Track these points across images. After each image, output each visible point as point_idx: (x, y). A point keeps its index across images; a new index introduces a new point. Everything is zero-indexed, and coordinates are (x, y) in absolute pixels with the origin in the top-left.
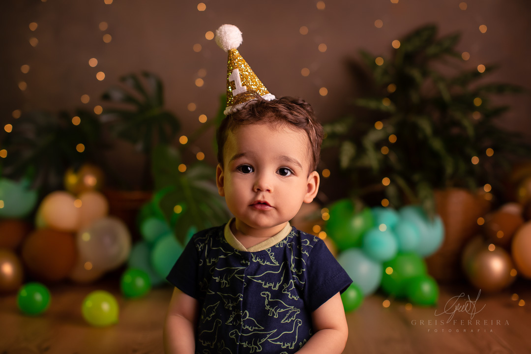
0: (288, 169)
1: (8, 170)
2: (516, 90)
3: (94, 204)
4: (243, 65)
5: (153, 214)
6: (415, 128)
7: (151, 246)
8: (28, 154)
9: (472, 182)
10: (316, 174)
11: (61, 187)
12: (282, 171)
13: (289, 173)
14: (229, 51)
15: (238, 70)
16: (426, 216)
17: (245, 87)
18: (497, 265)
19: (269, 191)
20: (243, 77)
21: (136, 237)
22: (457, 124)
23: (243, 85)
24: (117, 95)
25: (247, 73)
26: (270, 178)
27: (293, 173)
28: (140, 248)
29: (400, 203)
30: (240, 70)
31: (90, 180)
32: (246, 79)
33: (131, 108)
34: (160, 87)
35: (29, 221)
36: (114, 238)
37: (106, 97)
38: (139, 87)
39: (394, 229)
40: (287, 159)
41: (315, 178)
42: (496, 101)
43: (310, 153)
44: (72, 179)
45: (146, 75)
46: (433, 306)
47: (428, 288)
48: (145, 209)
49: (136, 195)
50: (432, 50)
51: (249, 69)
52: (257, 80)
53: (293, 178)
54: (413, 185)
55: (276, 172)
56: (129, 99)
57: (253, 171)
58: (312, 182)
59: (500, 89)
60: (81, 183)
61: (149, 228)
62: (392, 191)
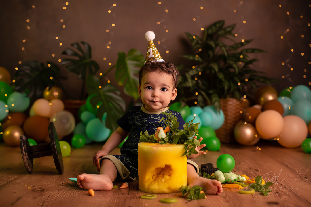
0: (165, 89)
1: (18, 88)
2: (260, 51)
3: (58, 104)
4: (154, 47)
5: (87, 110)
6: (211, 69)
7: (85, 124)
8: (26, 80)
9: (237, 94)
10: (176, 89)
11: (42, 97)
12: (163, 89)
13: (165, 90)
14: (149, 41)
15: (152, 48)
16: (215, 110)
17: (153, 55)
18: (248, 132)
19: (157, 97)
20: (153, 51)
21: (78, 121)
22: (231, 67)
23: (153, 54)
24: (69, 52)
25: (155, 50)
26: (158, 92)
27: (167, 90)
28: (80, 126)
29: (204, 105)
30: (152, 49)
31: (56, 94)
32: (154, 52)
33: (77, 58)
34: (90, 48)
35: (26, 113)
36: (68, 120)
37: (64, 53)
38: (80, 49)
39: (200, 116)
40: (165, 85)
41: (176, 91)
42: (251, 56)
43: (174, 83)
44: (47, 93)
45: (83, 43)
46: (218, 151)
47: (215, 143)
48: (82, 108)
49: (78, 102)
50: (221, 32)
51: (156, 48)
52: (158, 53)
53: (167, 92)
54: (209, 95)
55: (161, 90)
56: (75, 54)
57: (152, 89)
58: (174, 92)
59: (253, 51)
60: (51, 95)
61: (84, 116)
62: (200, 98)
